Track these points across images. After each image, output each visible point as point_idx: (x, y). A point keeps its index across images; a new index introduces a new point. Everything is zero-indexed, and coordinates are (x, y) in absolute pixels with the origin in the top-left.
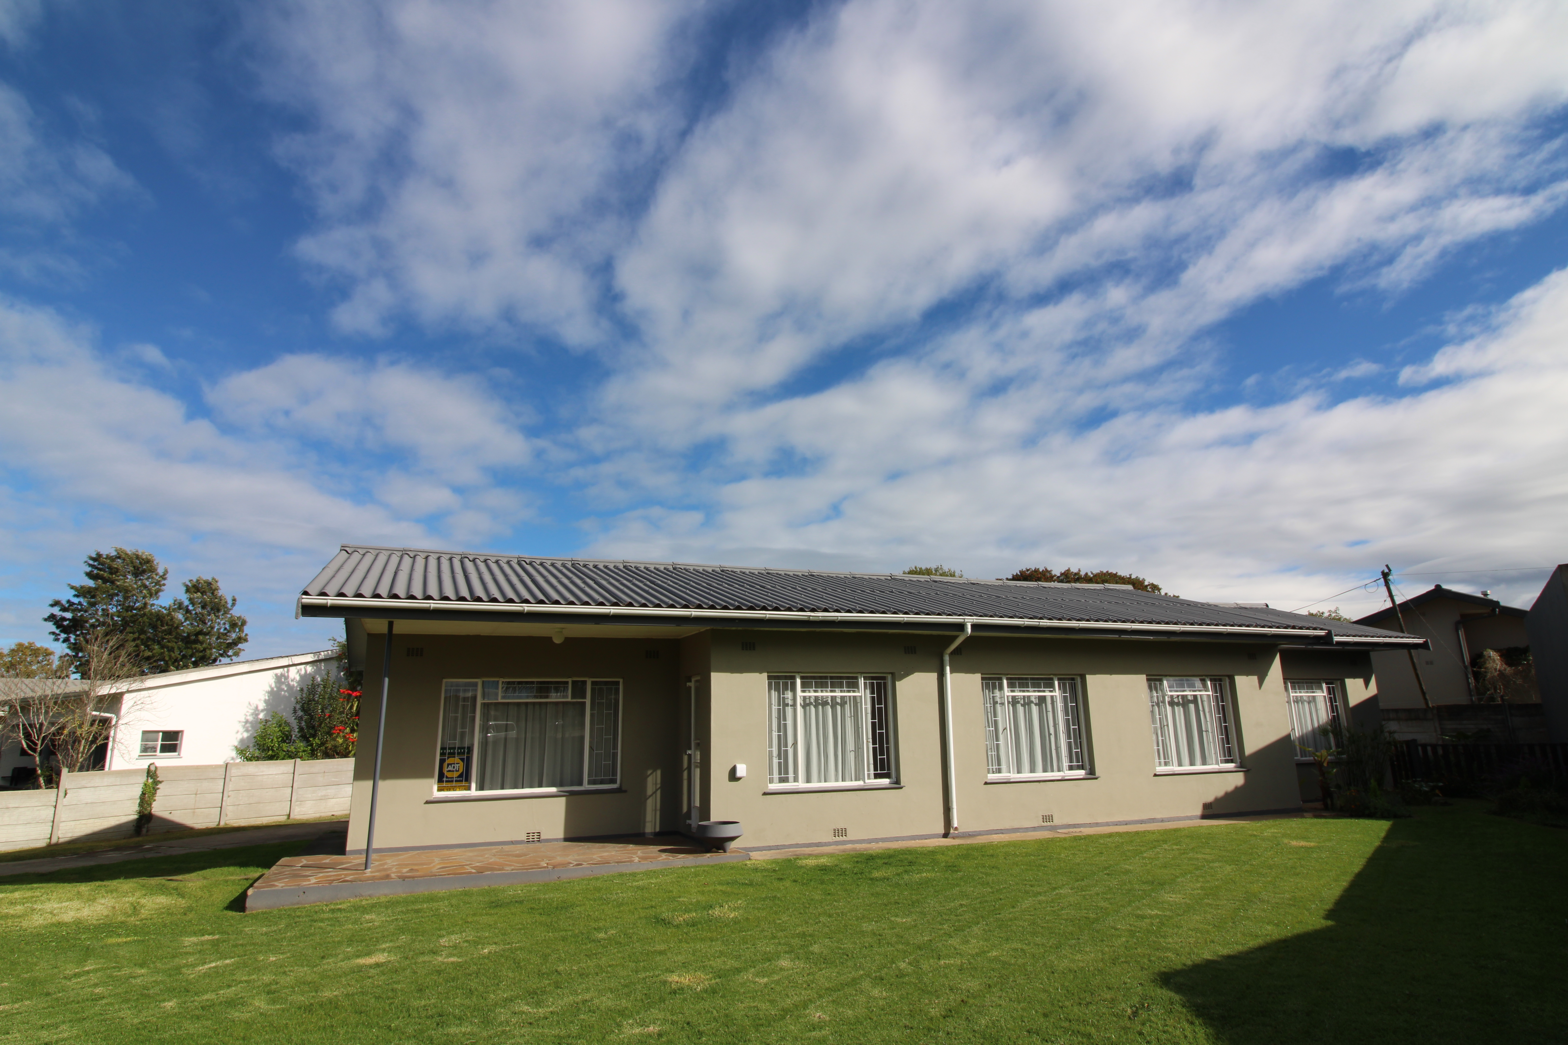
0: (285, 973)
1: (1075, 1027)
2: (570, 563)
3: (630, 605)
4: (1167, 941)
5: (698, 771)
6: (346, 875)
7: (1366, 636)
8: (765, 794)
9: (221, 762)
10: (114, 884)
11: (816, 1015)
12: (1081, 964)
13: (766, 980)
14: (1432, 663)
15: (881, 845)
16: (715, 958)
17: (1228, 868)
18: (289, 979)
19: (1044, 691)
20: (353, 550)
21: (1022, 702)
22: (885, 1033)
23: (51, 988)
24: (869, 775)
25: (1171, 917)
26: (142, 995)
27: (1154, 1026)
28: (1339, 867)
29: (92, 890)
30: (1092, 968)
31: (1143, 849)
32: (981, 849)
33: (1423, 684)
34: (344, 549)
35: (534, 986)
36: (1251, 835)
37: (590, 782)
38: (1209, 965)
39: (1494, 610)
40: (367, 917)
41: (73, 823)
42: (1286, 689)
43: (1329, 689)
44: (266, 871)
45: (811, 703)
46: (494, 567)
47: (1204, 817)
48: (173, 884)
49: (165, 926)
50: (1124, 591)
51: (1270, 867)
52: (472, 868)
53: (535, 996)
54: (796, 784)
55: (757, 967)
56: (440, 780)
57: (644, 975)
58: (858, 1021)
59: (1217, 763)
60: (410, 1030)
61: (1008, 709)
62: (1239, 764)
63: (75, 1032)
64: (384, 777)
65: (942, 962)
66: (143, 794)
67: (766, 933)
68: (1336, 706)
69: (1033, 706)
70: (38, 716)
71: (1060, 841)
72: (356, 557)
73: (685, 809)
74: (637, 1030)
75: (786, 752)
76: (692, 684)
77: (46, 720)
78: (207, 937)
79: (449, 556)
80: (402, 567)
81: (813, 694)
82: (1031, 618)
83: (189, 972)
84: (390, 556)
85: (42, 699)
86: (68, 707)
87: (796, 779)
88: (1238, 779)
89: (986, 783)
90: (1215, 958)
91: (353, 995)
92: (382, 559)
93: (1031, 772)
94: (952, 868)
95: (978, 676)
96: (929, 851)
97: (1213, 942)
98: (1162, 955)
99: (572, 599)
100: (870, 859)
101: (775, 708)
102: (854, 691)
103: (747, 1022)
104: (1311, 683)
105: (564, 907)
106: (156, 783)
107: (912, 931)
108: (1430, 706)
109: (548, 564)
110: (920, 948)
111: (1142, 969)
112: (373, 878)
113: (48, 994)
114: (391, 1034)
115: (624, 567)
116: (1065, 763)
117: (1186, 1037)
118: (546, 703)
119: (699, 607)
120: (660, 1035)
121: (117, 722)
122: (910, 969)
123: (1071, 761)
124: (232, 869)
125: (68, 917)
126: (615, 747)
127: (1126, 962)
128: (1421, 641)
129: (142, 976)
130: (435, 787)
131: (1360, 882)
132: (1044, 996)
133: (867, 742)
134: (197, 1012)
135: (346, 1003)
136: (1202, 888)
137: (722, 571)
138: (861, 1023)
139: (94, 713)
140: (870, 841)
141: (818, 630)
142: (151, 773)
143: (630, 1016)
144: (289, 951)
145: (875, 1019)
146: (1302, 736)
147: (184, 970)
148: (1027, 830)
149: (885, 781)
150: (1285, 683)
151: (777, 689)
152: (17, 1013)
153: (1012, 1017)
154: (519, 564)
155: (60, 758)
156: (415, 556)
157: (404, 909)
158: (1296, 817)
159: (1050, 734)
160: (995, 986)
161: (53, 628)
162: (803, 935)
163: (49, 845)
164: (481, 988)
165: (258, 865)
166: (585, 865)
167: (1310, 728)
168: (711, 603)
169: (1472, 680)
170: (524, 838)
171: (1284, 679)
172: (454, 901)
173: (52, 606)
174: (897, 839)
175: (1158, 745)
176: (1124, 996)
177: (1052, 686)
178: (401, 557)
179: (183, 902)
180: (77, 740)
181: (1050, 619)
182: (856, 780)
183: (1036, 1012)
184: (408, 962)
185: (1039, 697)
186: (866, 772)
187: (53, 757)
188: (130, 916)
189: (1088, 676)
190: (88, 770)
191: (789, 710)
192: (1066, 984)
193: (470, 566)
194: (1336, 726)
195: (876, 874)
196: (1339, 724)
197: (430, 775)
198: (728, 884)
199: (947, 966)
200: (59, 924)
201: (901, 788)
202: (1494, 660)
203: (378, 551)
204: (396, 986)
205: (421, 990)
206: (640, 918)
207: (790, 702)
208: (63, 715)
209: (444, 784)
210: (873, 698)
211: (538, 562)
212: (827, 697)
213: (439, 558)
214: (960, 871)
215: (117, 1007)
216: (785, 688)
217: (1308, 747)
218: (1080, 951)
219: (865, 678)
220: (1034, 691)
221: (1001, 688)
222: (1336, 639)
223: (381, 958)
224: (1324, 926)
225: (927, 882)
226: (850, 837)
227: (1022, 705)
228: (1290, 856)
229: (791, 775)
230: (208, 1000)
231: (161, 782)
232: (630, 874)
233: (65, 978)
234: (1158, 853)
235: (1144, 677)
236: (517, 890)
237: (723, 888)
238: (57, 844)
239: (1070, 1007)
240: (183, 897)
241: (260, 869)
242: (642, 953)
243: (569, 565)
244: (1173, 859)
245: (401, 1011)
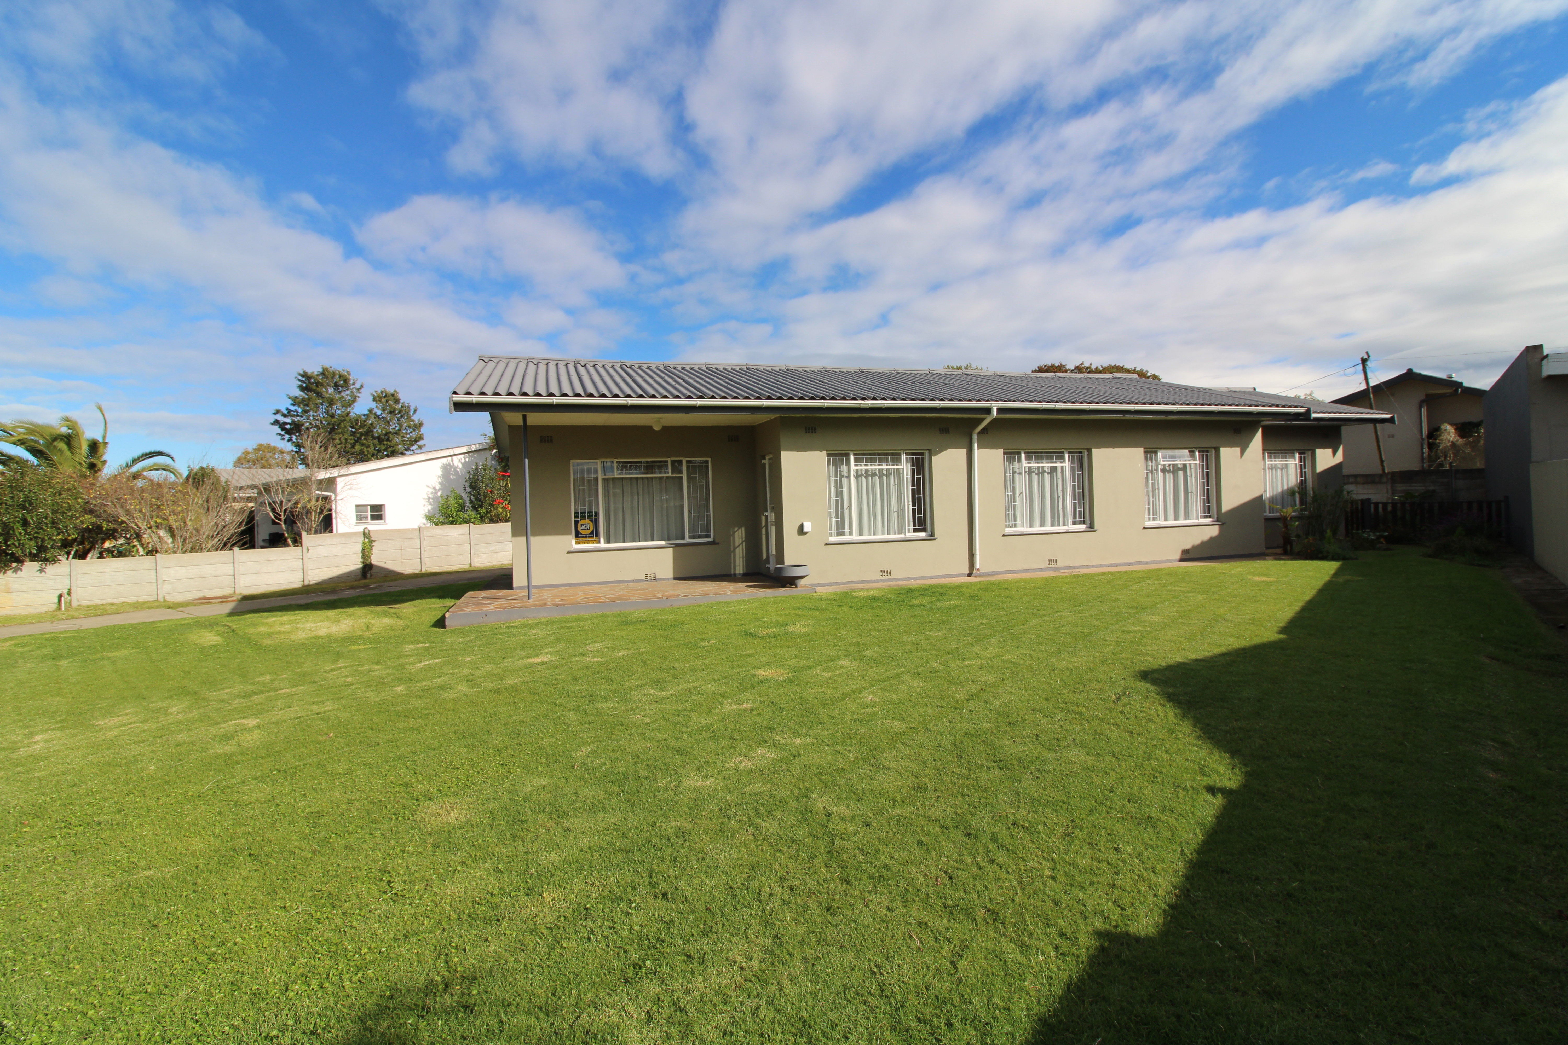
0: (478, 668)
1: (1070, 707)
2: (662, 366)
3: (713, 397)
4: (1147, 649)
5: (773, 528)
6: (515, 603)
7: (1340, 413)
8: (826, 544)
9: (416, 527)
10: (351, 610)
11: (868, 697)
12: (1076, 665)
13: (830, 674)
14: (1393, 436)
15: (918, 581)
16: (791, 659)
17: (1200, 597)
18: (482, 672)
19: (1056, 463)
20: (488, 359)
21: (1037, 472)
22: (921, 710)
23: (317, 679)
24: (909, 530)
25: (1150, 632)
26: (380, 682)
27: (1133, 707)
28: (1293, 596)
29: (336, 615)
30: (1085, 667)
31: (1130, 583)
32: (998, 584)
33: (1383, 453)
34: (481, 359)
35: (658, 677)
36: (1221, 573)
37: (690, 537)
38: (1180, 666)
39: (1456, 390)
40: (533, 631)
41: (317, 571)
42: (1264, 458)
43: (1300, 458)
44: (458, 601)
45: (862, 475)
46: (601, 370)
47: (1182, 560)
48: (393, 610)
49: (390, 638)
50: (1129, 379)
51: (1235, 596)
52: (607, 598)
53: (658, 683)
54: (851, 537)
55: (823, 666)
56: (577, 536)
57: (738, 670)
58: (901, 702)
59: (1197, 518)
60: (570, 705)
61: (1025, 477)
62: (1215, 519)
63: (336, 706)
64: (534, 534)
65: (966, 663)
66: (363, 550)
67: (829, 643)
68: (1305, 472)
69: (1046, 474)
70: (277, 494)
71: (1062, 578)
72: (491, 365)
73: (765, 556)
74: (735, 707)
75: (843, 513)
76: (766, 462)
77: (283, 497)
78: (420, 645)
79: (565, 362)
80: (528, 371)
81: (864, 467)
82: (1048, 402)
83: (411, 667)
84: (518, 363)
85: (278, 483)
86: (297, 488)
87: (851, 533)
88: (1214, 531)
89: (1004, 535)
90: (1185, 661)
91: (527, 682)
92: (512, 366)
93: (1041, 526)
94: (974, 597)
95: (1001, 451)
96: (957, 586)
97: (1184, 649)
98: (1142, 658)
99: (665, 393)
100: (909, 591)
101: (833, 479)
102: (897, 465)
103: (816, 702)
104: (1286, 453)
105: (676, 625)
106: (371, 542)
107: (942, 641)
108: (1386, 471)
109: (645, 367)
110: (948, 653)
111: (1125, 668)
112: (535, 605)
113: (314, 682)
114: (557, 708)
115: (707, 368)
116: (1070, 519)
117: (1158, 715)
118: (652, 478)
119: (769, 398)
120: (752, 710)
121: (336, 497)
122: (941, 667)
123: (1075, 517)
124: (433, 600)
125: (323, 632)
126: (708, 510)
127: (1112, 663)
128: (1388, 416)
129: (378, 671)
130: (574, 541)
131: (1310, 607)
132: (1046, 687)
133: (908, 504)
134: (419, 693)
135: (523, 688)
136: (1177, 611)
137: (788, 370)
138: (903, 704)
139: (317, 492)
140: (909, 579)
141: (868, 415)
142: (366, 535)
143: (730, 697)
144: (480, 654)
145: (914, 701)
146: (1272, 497)
147: (407, 666)
148: (1035, 570)
149: (922, 535)
150: (1263, 453)
151: (835, 465)
152: (295, 695)
153: (1020, 700)
154: (622, 368)
155: (299, 524)
156: (538, 363)
157: (559, 626)
158: (1259, 559)
159: (1058, 497)
160: (1008, 679)
161: (279, 431)
162: (858, 644)
163: (304, 586)
164: (619, 679)
165: (452, 597)
166: (690, 596)
167: (1280, 490)
168: (779, 395)
169: (1426, 450)
170: (644, 578)
171: (1263, 450)
172: (595, 621)
173: (275, 414)
174: (931, 577)
175: (1149, 505)
176: (1110, 687)
177: (1062, 458)
178: (527, 364)
179: (401, 622)
180: (308, 512)
181: (1065, 402)
182: (898, 534)
183: (1040, 697)
184: (565, 661)
185: (1051, 467)
186: (907, 528)
187: (294, 525)
188: (365, 631)
189: (1094, 450)
190: (321, 533)
191: (845, 480)
192: (1064, 678)
193: (582, 370)
194: (1302, 488)
195: (914, 602)
196: (1306, 487)
197: (570, 533)
198: (799, 609)
199: (969, 666)
200: (317, 637)
201: (935, 539)
202: (1449, 434)
203: (508, 360)
204: (557, 677)
205: (576, 679)
206: (733, 632)
207: (845, 474)
208: (295, 494)
209: (580, 539)
210: (913, 470)
211: (637, 366)
212: (876, 469)
213: (557, 364)
214: (981, 600)
215: (363, 690)
216: (842, 463)
217: (1276, 505)
218: (1076, 656)
219: (907, 454)
220: (1048, 463)
221: (1019, 460)
222: (1314, 415)
223: (546, 658)
224: (1277, 638)
225: (954, 608)
226: (894, 576)
227: (1036, 474)
228: (1252, 588)
229: (847, 530)
230: (426, 686)
231: (374, 541)
232: (725, 603)
233: (325, 672)
234: (1142, 586)
235: (1142, 450)
236: (640, 613)
237: (796, 612)
238: (309, 585)
239: (1066, 694)
240: (401, 619)
241: (453, 600)
242: (736, 656)
243: (662, 368)
244: (1154, 590)
245: (563, 693)
